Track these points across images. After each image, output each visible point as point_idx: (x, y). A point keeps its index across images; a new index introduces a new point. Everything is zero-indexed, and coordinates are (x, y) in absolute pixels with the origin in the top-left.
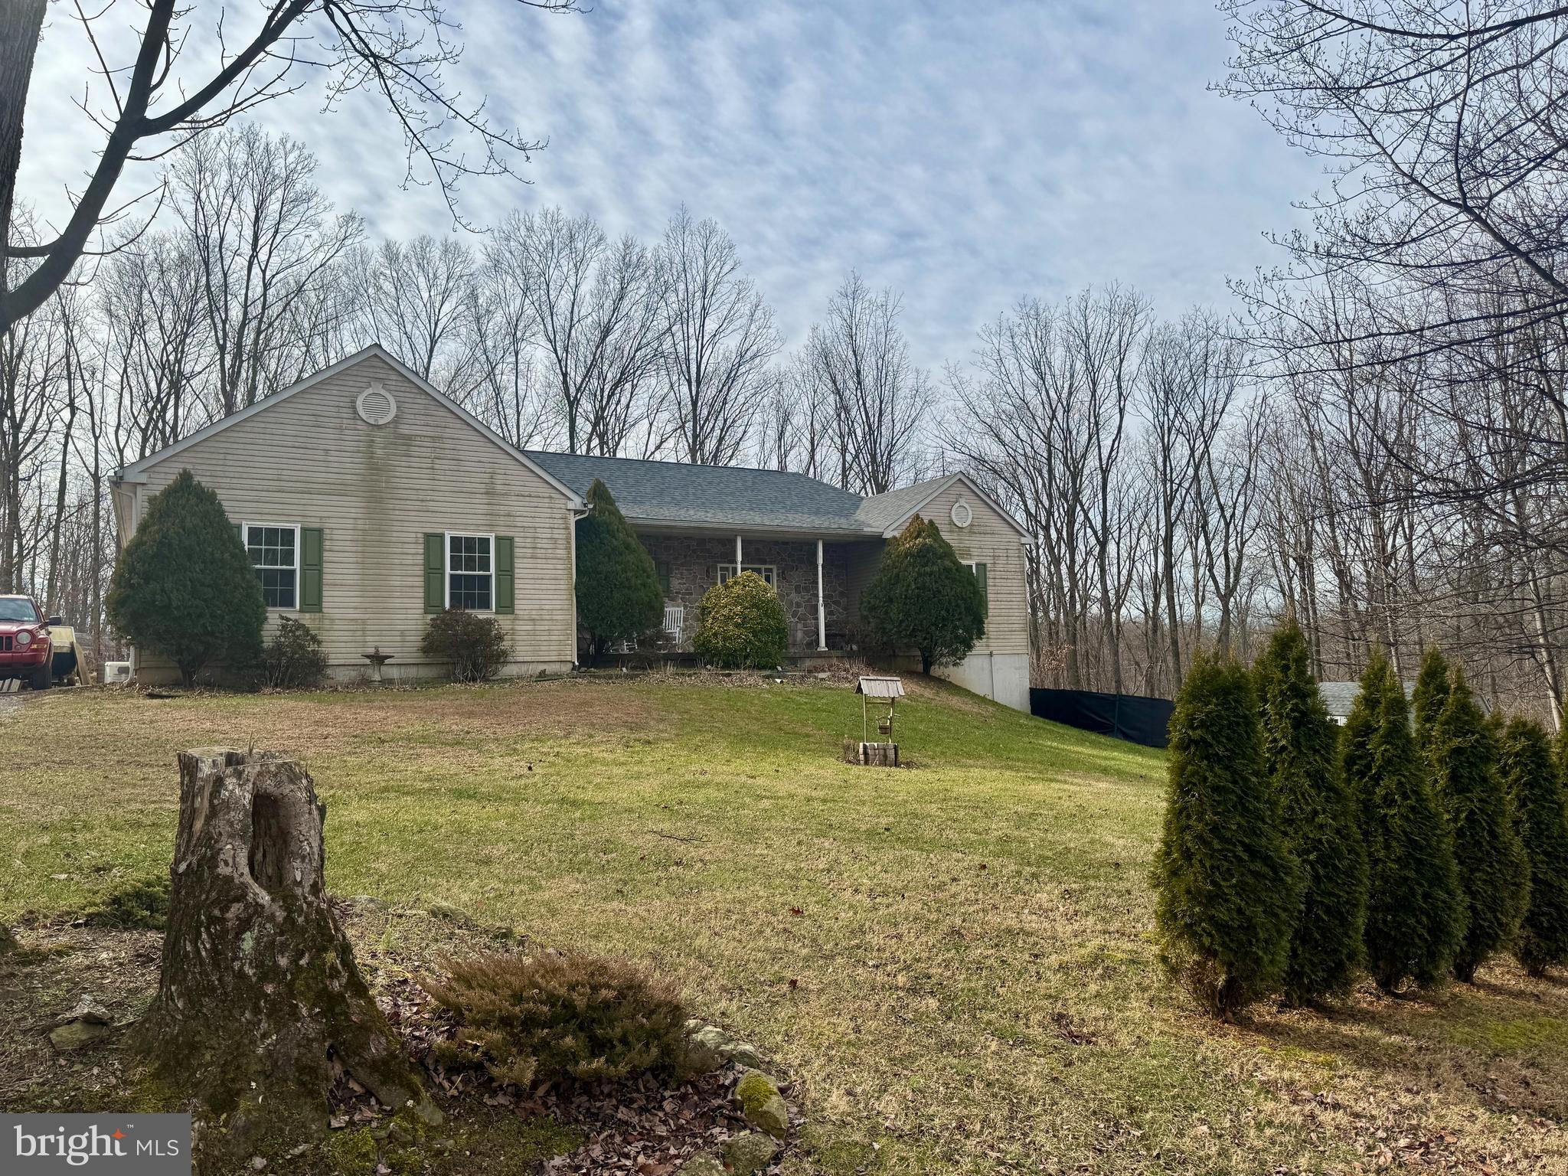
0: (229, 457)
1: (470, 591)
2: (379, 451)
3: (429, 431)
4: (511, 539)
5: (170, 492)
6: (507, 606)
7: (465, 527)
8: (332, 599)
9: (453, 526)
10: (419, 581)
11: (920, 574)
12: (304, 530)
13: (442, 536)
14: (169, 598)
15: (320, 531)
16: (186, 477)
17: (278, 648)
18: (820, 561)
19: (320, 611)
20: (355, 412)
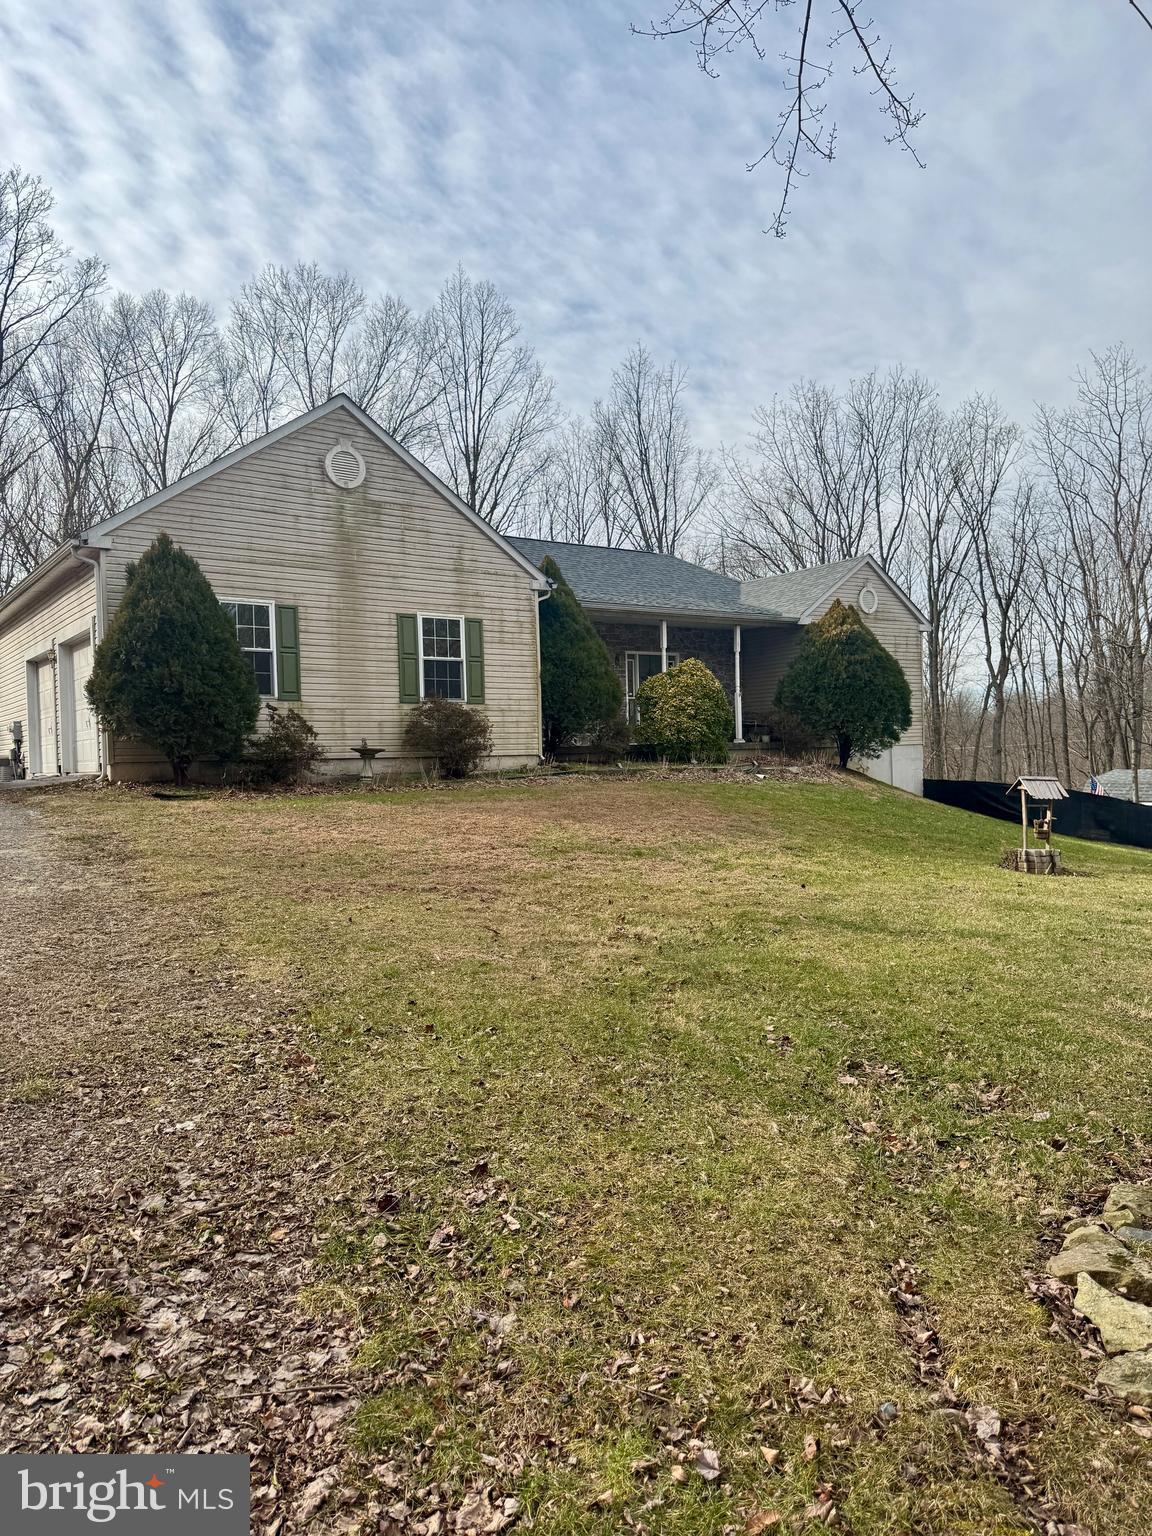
0: (195, 520)
1: (443, 678)
2: (350, 520)
3: (399, 498)
4: (479, 622)
5: (150, 559)
6: (478, 696)
7: (437, 607)
8: (309, 685)
9: (425, 606)
10: (393, 667)
12: (279, 608)
13: (414, 617)
15: (294, 609)
16: (164, 541)
17: (270, 743)
18: (738, 649)
19: (299, 700)
20: (324, 473)
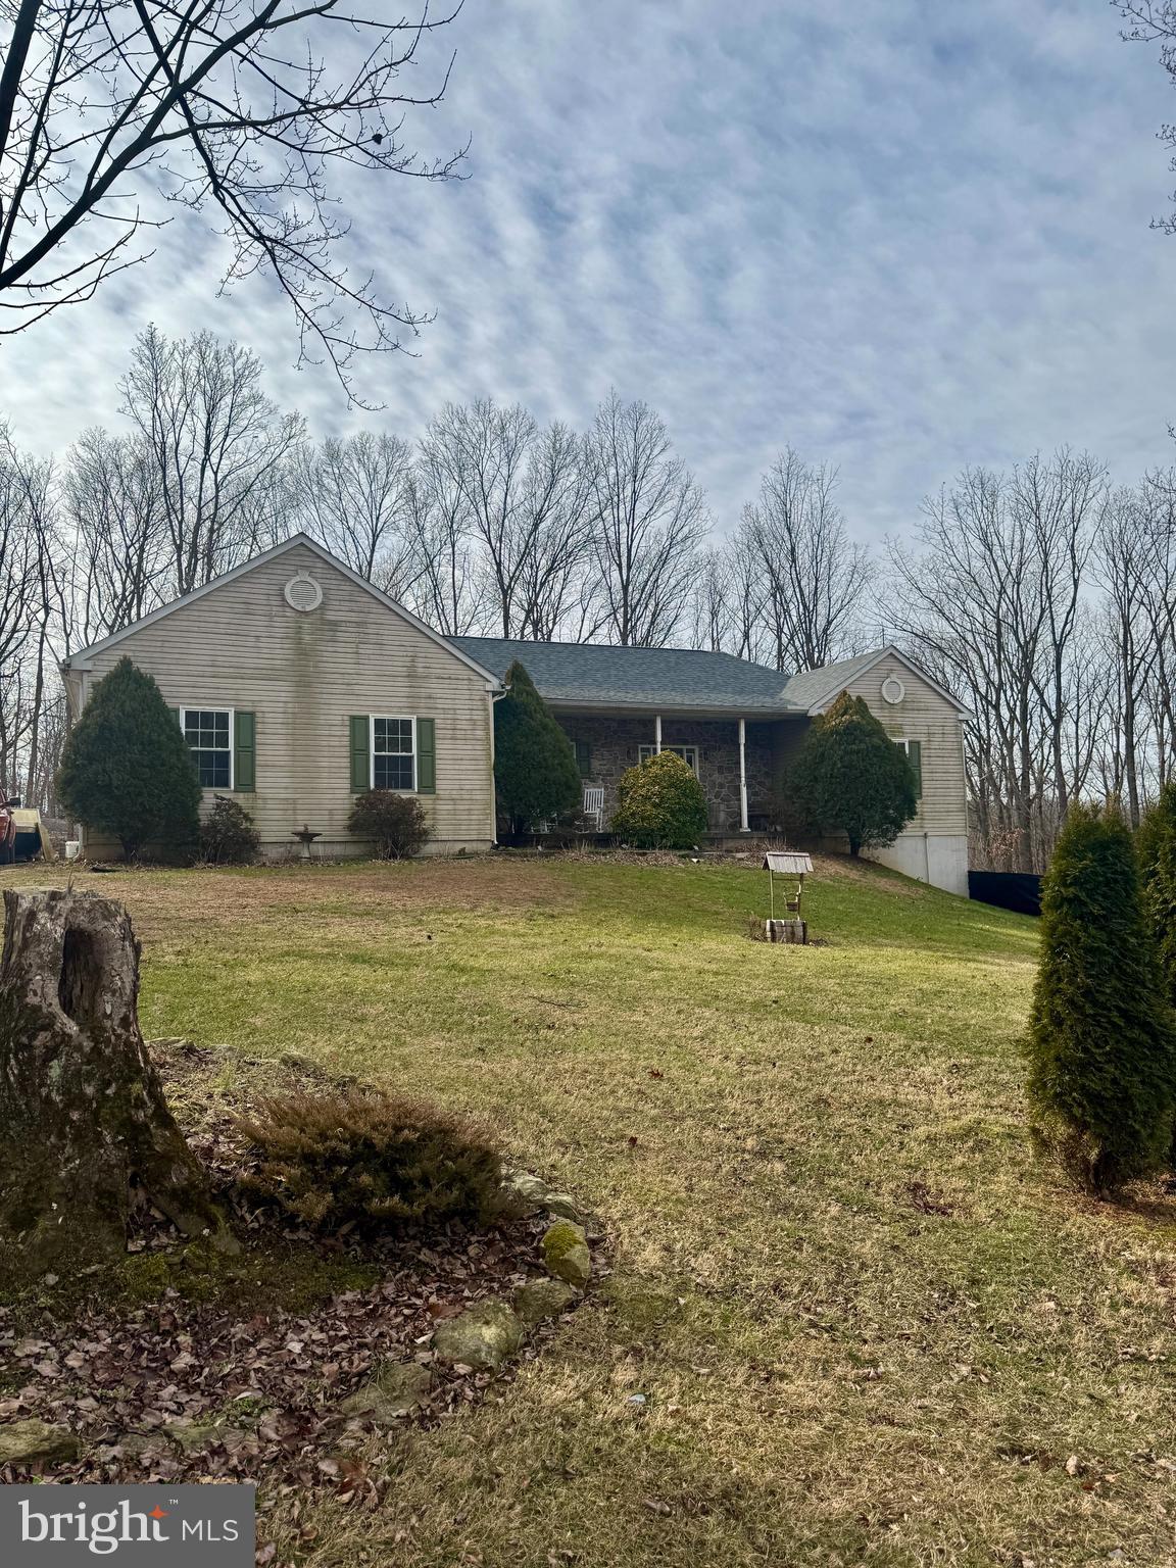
0: (167, 644)
1: (395, 772)
2: (307, 637)
3: (354, 617)
4: (431, 721)
5: (112, 678)
6: (428, 786)
7: (389, 709)
8: (263, 779)
9: (378, 708)
10: (346, 763)
11: (846, 752)
12: (237, 714)
13: (367, 718)
14: (111, 779)
15: (252, 714)
16: (126, 663)
17: (214, 824)
18: (743, 741)
19: (254, 791)
20: (284, 600)
